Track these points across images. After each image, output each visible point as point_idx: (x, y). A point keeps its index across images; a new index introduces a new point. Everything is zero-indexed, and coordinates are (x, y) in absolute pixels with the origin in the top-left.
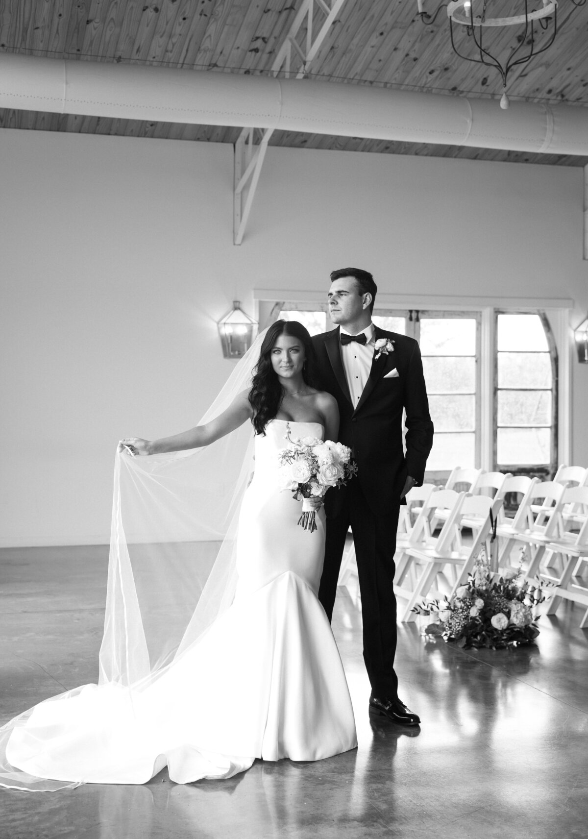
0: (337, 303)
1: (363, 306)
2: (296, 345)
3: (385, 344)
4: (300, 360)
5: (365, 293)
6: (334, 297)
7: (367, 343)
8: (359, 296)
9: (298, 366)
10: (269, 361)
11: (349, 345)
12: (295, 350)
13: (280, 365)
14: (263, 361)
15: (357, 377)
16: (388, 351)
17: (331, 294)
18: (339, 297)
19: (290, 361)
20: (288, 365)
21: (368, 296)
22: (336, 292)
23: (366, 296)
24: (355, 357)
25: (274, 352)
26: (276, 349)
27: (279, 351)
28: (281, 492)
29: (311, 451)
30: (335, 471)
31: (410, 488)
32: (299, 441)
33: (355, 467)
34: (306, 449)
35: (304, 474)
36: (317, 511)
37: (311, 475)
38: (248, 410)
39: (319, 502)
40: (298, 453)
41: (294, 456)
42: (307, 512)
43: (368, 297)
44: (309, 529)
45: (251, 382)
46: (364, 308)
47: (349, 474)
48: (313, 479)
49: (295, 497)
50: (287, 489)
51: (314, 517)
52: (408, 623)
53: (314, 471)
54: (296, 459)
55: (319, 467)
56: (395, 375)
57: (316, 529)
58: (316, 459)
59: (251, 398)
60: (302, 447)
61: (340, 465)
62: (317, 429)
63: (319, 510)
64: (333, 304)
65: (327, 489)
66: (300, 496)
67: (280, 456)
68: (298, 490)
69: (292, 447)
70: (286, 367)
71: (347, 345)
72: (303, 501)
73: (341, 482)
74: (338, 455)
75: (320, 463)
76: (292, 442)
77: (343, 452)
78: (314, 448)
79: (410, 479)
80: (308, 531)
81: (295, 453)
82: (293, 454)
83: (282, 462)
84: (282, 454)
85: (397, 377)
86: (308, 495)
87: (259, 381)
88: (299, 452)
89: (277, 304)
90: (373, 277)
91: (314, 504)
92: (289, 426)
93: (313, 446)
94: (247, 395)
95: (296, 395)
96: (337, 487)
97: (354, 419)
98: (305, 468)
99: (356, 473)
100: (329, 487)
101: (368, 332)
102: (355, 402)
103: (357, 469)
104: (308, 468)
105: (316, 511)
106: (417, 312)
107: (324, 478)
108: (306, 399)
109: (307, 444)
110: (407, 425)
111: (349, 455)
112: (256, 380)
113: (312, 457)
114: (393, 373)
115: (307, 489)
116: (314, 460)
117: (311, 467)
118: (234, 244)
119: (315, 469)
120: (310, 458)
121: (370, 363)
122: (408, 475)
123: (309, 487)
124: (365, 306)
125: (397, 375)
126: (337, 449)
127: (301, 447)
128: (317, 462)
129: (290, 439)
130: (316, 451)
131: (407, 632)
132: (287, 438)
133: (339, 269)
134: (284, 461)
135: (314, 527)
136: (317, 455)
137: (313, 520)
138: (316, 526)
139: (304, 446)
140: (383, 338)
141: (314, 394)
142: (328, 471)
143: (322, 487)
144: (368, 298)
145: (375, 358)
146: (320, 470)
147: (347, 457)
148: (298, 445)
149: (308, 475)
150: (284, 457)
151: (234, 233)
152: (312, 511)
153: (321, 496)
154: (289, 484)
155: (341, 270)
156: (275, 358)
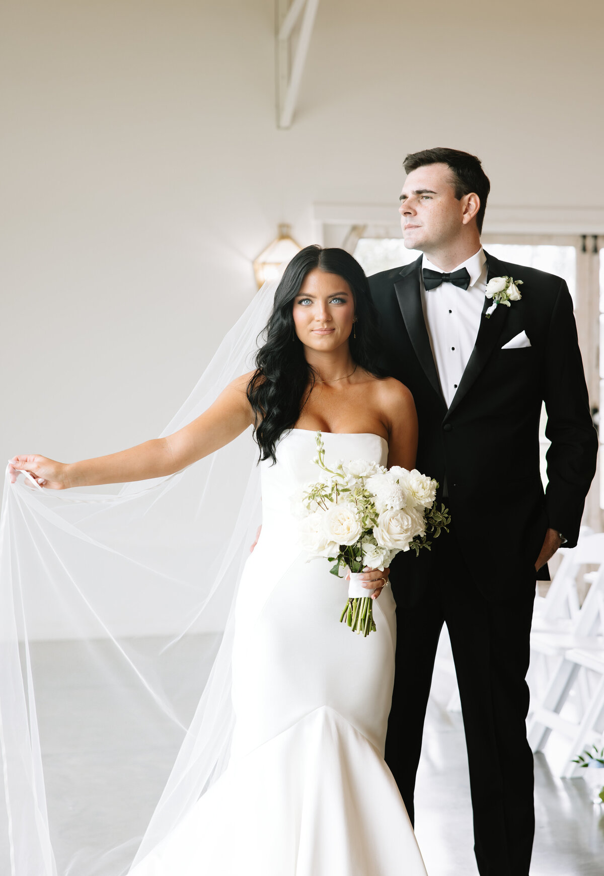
0: (416, 214)
1: (462, 219)
2: (340, 290)
3: (503, 287)
4: (346, 318)
5: (467, 194)
6: (411, 202)
7: (472, 285)
8: (456, 200)
9: (343, 331)
10: (290, 320)
11: (438, 289)
12: (339, 299)
13: (310, 327)
14: (278, 320)
15: (453, 349)
16: (509, 300)
17: (405, 197)
18: (419, 201)
19: (329, 319)
20: (326, 327)
21: (473, 199)
22: (413, 193)
23: (469, 199)
24: (450, 311)
25: (300, 302)
26: (305, 297)
27: (310, 300)
28: (309, 562)
29: (363, 486)
30: (407, 523)
31: (554, 551)
32: (340, 467)
33: (447, 516)
34: (354, 481)
35: (349, 529)
36: (376, 597)
37: (361, 531)
38: (247, 413)
39: (379, 579)
40: (337, 490)
41: (330, 495)
42: (357, 599)
43: (473, 201)
44: (361, 629)
45: (255, 359)
46: (465, 222)
47: (436, 529)
48: (367, 537)
49: (335, 572)
50: (319, 557)
51: (371, 608)
52: (573, 779)
53: (367, 522)
54: (335, 500)
55: (377, 515)
56: (523, 343)
57: (375, 630)
58: (372, 500)
59: (251, 392)
60: (347, 479)
61: (417, 510)
62: (374, 445)
63: (379, 594)
64: (408, 215)
65: (393, 556)
66: (344, 569)
67: (306, 495)
68: (339, 557)
69: (328, 480)
70: (321, 330)
71: (435, 290)
72: (349, 578)
73: (421, 542)
74: (414, 494)
75: (379, 508)
76: (327, 469)
77: (423, 488)
78: (369, 480)
79: (552, 534)
80: (360, 633)
81: (333, 489)
82: (328, 491)
83: (308, 507)
84: (310, 491)
85: (527, 348)
86: (358, 568)
87: (269, 357)
88: (340, 488)
89: (354, 228)
90: (481, 165)
91: (370, 584)
92: (322, 439)
93: (367, 477)
94: (244, 385)
95: (337, 383)
96: (412, 551)
97: (446, 427)
98: (351, 516)
99: (447, 526)
100: (397, 552)
101: (473, 266)
102: (449, 394)
103: (450, 519)
104: (357, 517)
105: (373, 597)
106: (595, 237)
107: (386, 536)
108: (357, 390)
109: (356, 472)
110: (548, 435)
111: (434, 493)
112: (264, 355)
113: (364, 496)
114: (520, 340)
115: (356, 556)
116: (367, 502)
117: (362, 515)
118: (279, 127)
119: (368, 519)
120: (361, 498)
121: (476, 323)
122: (548, 527)
123: (360, 553)
124: (467, 218)
125: (527, 344)
126: (411, 482)
127: (344, 478)
128: (373, 505)
129: (323, 464)
130: (372, 486)
131: (571, 797)
132: (317, 462)
133: (420, 151)
134: (314, 504)
135: (370, 625)
136: (373, 492)
137: (368, 614)
138: (373, 624)
139: (349, 476)
140: (501, 276)
141: (371, 381)
142: (394, 522)
143: (384, 552)
144: (472, 203)
145: (487, 313)
146: (379, 520)
147: (430, 496)
148: (339, 475)
149: (356, 530)
150: (313, 496)
151: (278, 108)
152: (367, 596)
153: (382, 570)
154: (322, 548)
155: (423, 153)
156: (300, 314)
